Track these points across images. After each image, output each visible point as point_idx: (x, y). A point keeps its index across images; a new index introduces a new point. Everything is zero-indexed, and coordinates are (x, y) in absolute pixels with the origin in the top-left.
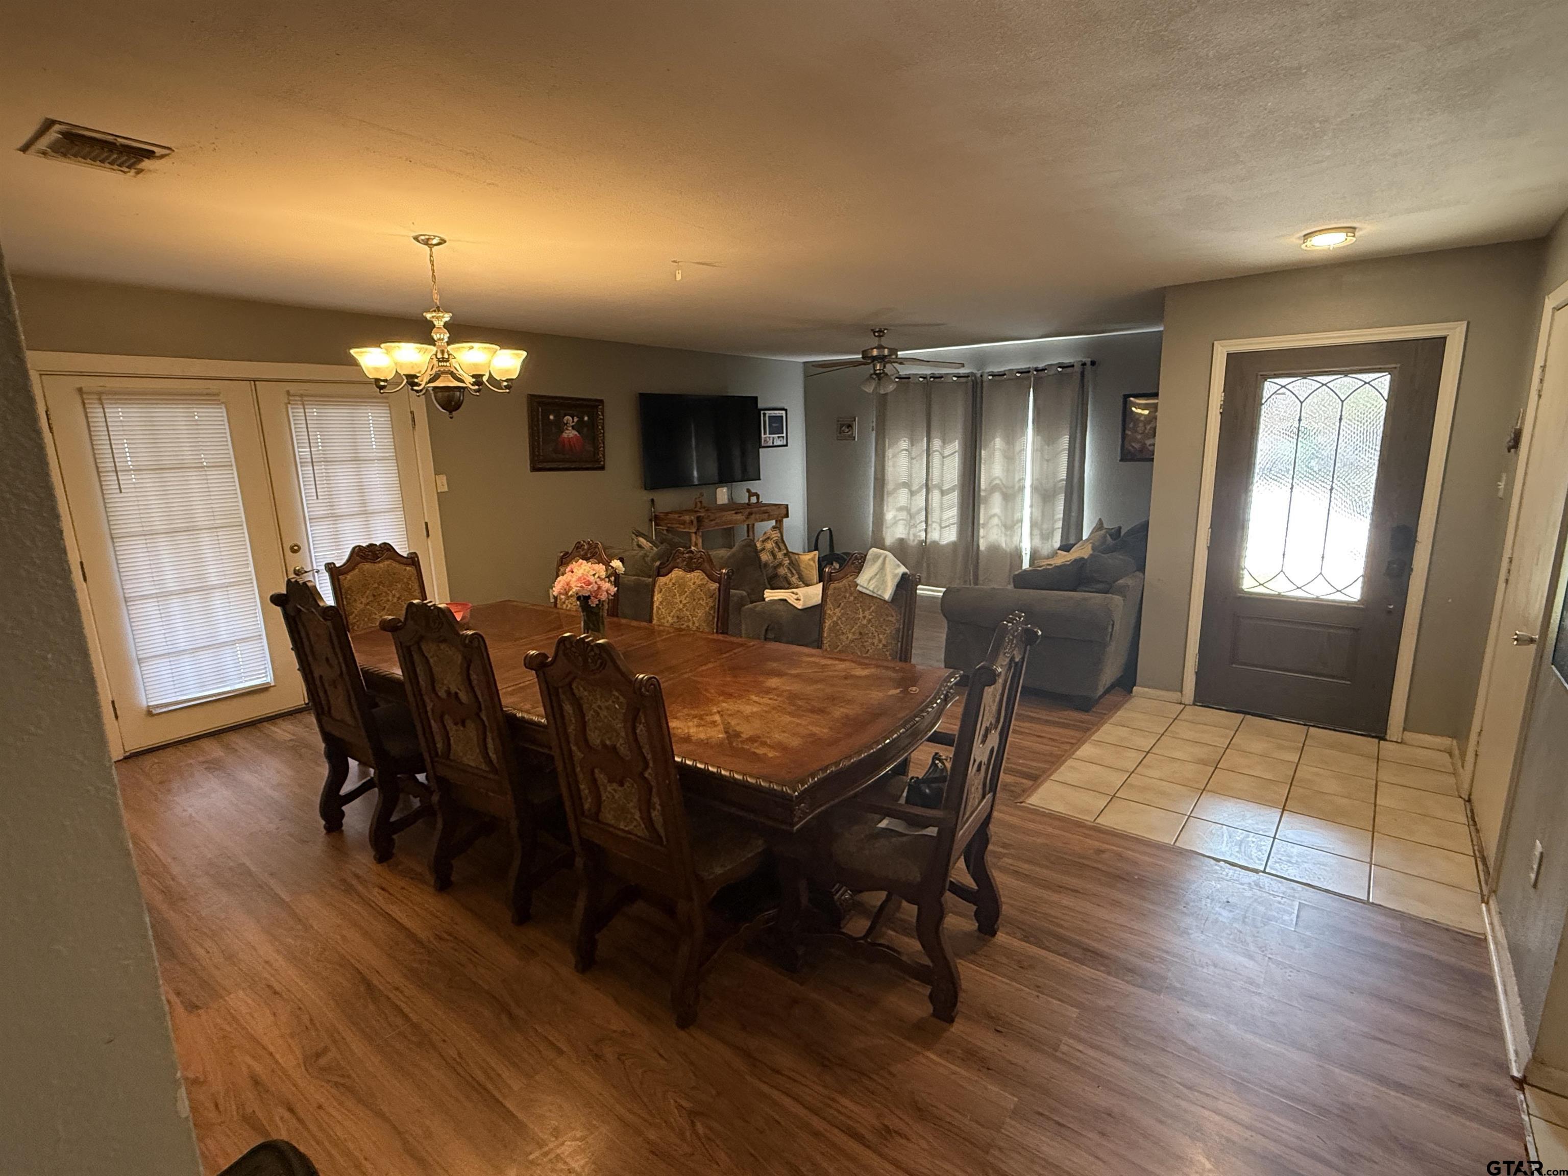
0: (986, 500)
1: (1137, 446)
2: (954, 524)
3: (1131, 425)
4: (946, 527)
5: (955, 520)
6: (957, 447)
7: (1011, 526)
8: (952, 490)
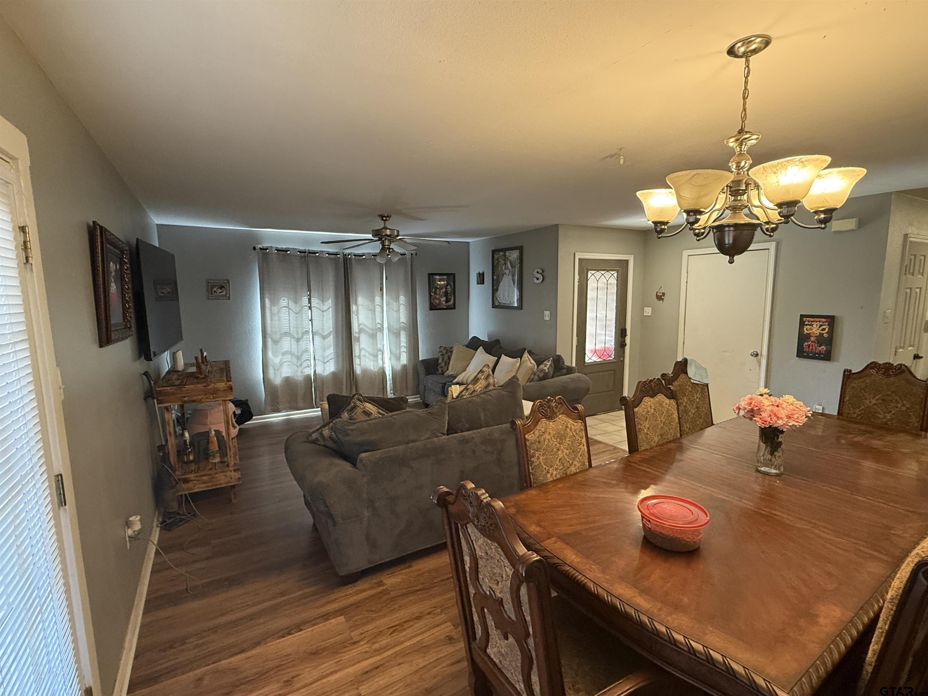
0: (358, 339)
1: (437, 302)
2: (331, 359)
3: (434, 290)
4: (328, 361)
5: (332, 356)
6: (330, 304)
7: (377, 353)
8: (329, 334)
